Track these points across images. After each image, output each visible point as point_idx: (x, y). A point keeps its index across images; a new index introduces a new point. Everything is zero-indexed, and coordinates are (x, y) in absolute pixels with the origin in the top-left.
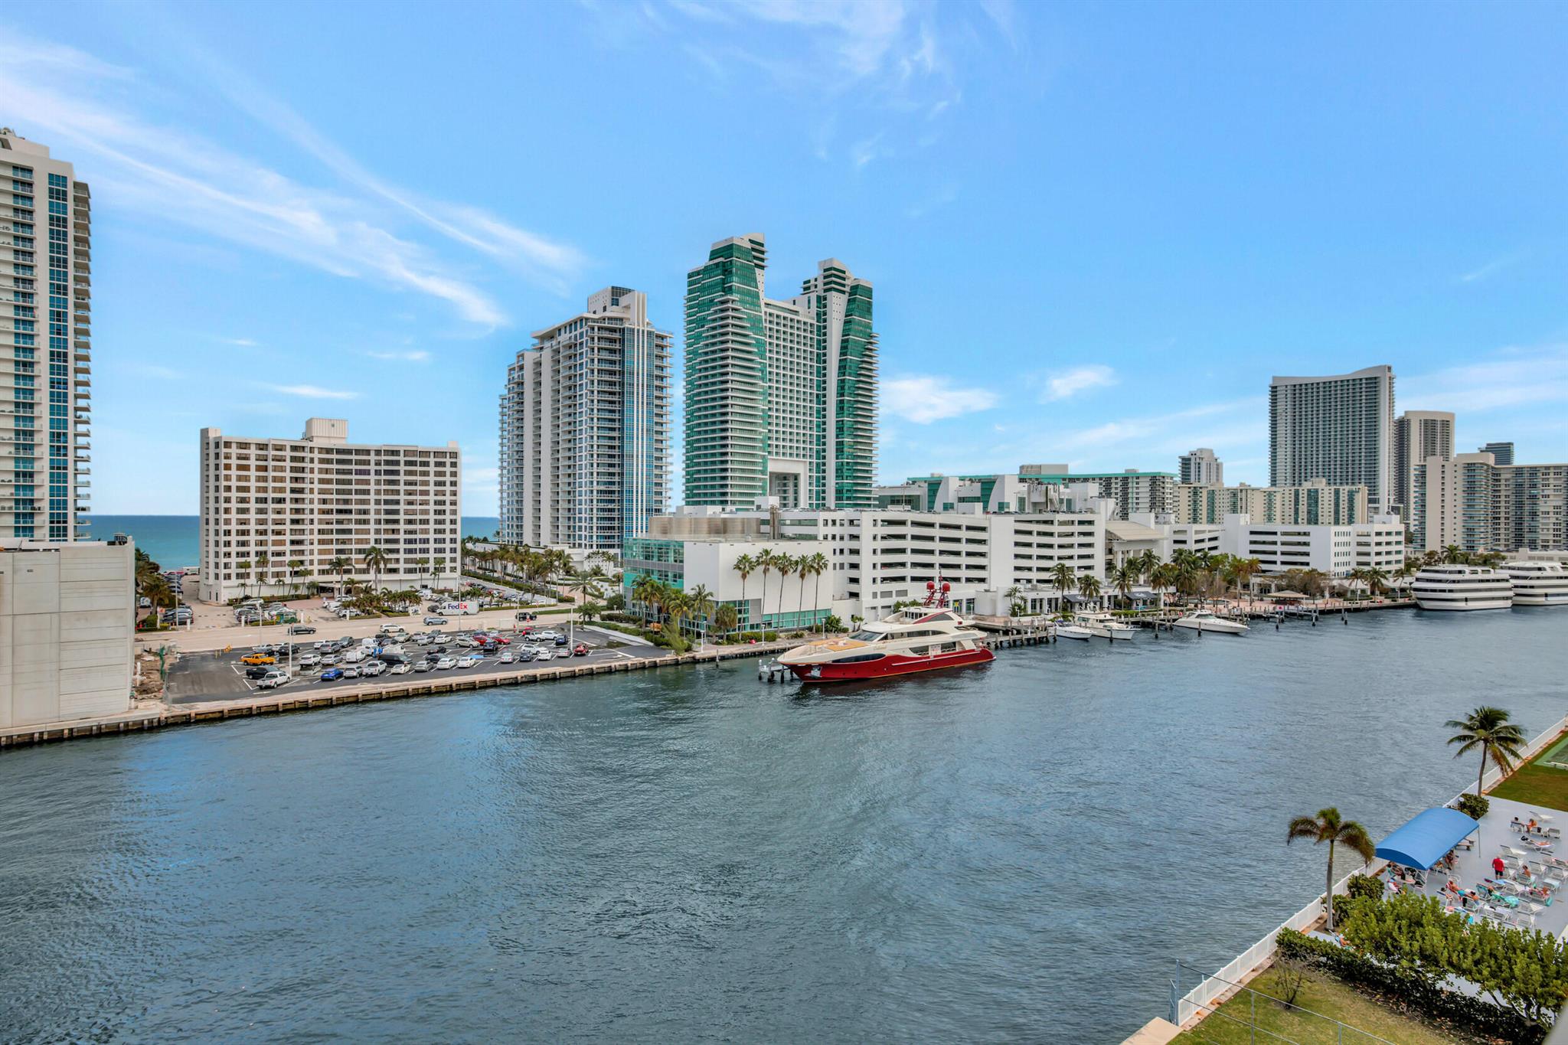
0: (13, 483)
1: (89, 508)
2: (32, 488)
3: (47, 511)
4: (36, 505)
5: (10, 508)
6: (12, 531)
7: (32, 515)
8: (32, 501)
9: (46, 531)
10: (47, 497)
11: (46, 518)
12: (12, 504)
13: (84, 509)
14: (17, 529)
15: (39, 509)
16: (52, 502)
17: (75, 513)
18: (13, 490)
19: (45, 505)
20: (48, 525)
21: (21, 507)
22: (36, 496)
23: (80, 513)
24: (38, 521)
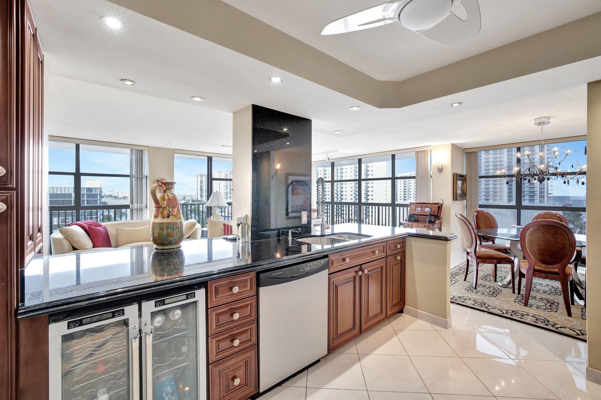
0: (529, 186)
1: (552, 194)
2: (534, 188)
3: (538, 194)
4: (535, 193)
5: (528, 194)
6: (528, 201)
7: (534, 196)
8: (534, 192)
9: (538, 201)
10: (538, 190)
11: (538, 197)
12: (528, 192)
13: (550, 194)
14: (530, 200)
15: (536, 194)
16: (540, 192)
17: (547, 196)
18: (528, 189)
19: (538, 193)
20: (538, 199)
21: (531, 193)
22: (535, 190)
23: (549, 195)
24: (535, 197)
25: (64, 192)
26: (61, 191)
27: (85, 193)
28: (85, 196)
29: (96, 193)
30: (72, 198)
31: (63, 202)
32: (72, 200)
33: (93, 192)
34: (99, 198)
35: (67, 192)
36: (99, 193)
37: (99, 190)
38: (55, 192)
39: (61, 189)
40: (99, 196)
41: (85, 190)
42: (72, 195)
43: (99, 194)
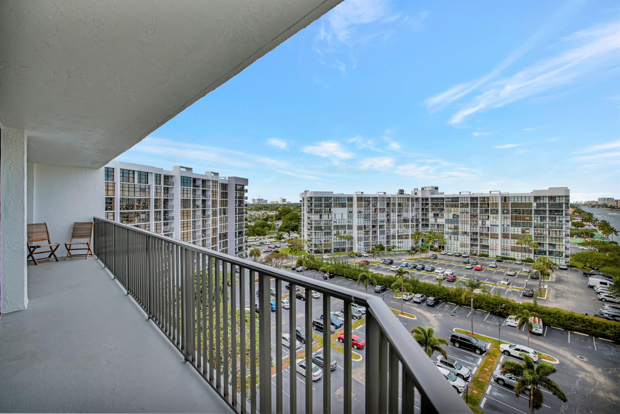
25: (524, 201)
26: (521, 200)
27: (547, 202)
28: (547, 205)
29: (561, 201)
30: (532, 208)
31: (523, 212)
32: (531, 210)
33: (556, 201)
34: (564, 208)
35: (527, 201)
36: (564, 201)
37: (564, 198)
38: (516, 201)
39: (521, 198)
40: (564, 205)
41: (547, 198)
42: (532, 205)
43: (565, 203)
